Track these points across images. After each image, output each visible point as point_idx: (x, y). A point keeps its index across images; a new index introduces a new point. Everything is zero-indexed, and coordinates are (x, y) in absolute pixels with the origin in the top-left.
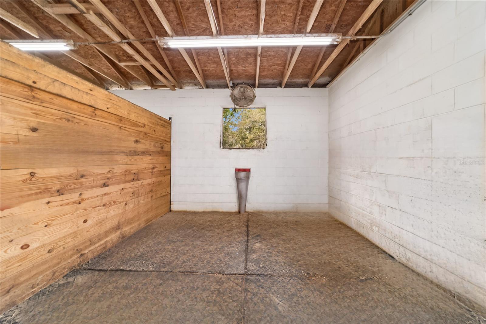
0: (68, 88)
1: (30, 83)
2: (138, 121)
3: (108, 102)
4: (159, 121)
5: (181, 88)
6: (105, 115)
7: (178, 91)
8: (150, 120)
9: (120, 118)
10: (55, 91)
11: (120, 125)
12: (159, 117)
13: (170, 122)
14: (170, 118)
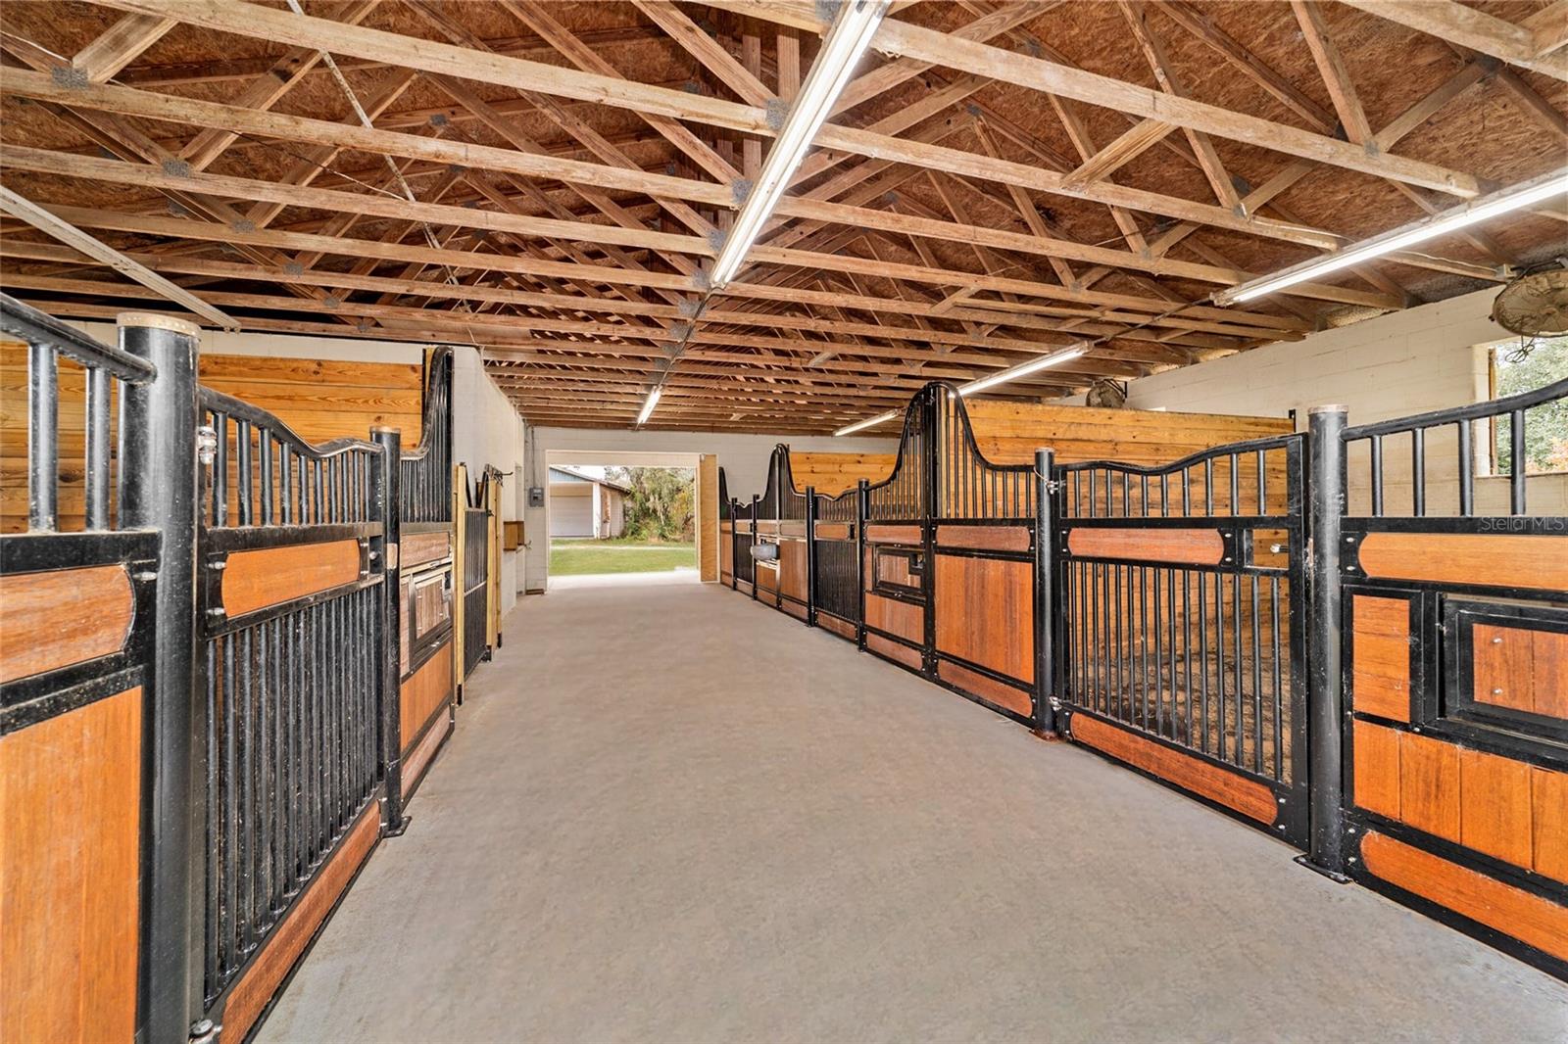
0: (1084, 427)
1: (1051, 436)
2: (1194, 442)
3: (1134, 427)
4: (1252, 428)
5: (1324, 327)
6: (1131, 448)
7: (1313, 338)
8: (1223, 433)
9: (1154, 447)
10: (1071, 437)
11: (1158, 458)
12: (1253, 420)
13: (1290, 422)
14: (1292, 413)
